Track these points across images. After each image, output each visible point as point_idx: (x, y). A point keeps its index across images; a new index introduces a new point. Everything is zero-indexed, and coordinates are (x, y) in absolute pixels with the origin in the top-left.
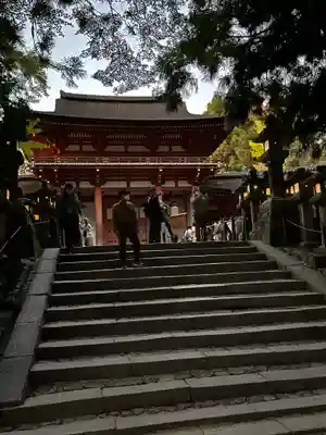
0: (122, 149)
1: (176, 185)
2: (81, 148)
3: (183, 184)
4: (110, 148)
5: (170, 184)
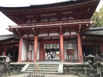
0: (47, 20)
1: (70, 33)
3: (73, 33)
4: (42, 21)
5: (67, 34)
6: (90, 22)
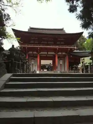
2: (34, 42)
5: (60, 53)
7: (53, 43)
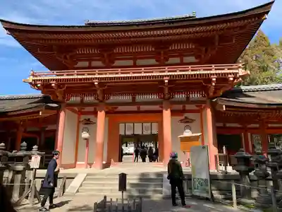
2: (90, 64)
4: (117, 63)
6: (237, 71)
7: (153, 61)
